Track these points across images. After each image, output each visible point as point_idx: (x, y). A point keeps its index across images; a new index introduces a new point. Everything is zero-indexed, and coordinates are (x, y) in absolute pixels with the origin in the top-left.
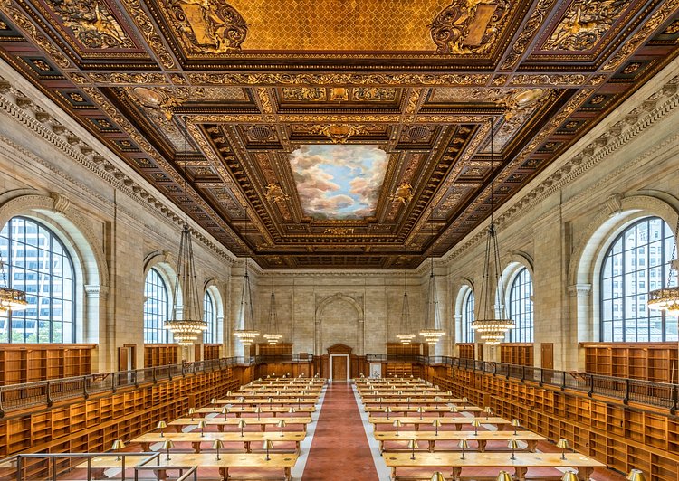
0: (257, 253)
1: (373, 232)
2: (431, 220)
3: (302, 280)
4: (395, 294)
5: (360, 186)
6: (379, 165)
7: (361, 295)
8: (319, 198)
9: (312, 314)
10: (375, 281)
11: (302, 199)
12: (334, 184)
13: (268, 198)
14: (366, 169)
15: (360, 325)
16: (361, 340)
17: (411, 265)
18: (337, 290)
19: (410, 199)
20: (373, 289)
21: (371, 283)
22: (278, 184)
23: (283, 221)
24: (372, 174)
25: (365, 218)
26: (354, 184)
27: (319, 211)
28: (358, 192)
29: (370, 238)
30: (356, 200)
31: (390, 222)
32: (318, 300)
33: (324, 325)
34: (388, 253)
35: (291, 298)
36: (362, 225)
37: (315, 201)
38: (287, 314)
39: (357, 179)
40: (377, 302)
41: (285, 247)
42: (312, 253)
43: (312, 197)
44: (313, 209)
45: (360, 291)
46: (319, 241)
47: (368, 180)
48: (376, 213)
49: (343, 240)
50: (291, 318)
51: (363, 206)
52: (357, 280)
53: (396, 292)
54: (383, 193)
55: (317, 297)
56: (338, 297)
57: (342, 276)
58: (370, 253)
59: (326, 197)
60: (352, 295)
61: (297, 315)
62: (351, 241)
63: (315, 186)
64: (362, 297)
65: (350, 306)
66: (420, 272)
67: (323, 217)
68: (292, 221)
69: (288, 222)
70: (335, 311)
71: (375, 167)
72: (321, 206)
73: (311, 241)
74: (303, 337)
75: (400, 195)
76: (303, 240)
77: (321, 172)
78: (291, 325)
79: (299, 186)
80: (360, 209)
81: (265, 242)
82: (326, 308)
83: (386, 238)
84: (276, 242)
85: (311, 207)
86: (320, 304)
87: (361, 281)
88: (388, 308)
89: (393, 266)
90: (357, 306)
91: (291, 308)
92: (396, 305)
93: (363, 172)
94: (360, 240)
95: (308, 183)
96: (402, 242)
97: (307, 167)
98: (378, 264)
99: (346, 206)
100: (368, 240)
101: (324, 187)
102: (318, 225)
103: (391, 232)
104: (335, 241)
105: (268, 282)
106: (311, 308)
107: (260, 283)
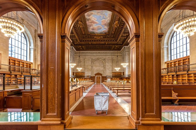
0: (75, 45)
1: (108, 38)
2: (124, 33)
3: (88, 54)
4: (114, 58)
5: (104, 22)
6: (109, 15)
7: (105, 58)
8: (93, 26)
9: (90, 64)
10: (109, 54)
11: (88, 27)
12: (97, 22)
13: (78, 26)
14: (106, 16)
15: (104, 67)
16: (105, 71)
17: (119, 49)
18: (98, 57)
19: (118, 26)
20: (108, 57)
21: (107, 55)
22: (81, 21)
23: (82, 34)
24: (107, 18)
25: (106, 33)
26: (102, 21)
27: (93, 31)
28: (104, 24)
29: (107, 40)
30: (103, 27)
31: (113, 34)
32: (92, 60)
33: (94, 67)
34: (112, 45)
35: (84, 59)
36: (105, 35)
37: (91, 27)
38: (83, 64)
39: (103, 20)
40: (109, 61)
41: (83, 43)
42: (90, 45)
43: (90, 26)
44: (91, 30)
45: (104, 57)
46: (93, 41)
47: (106, 20)
48: (109, 31)
49: (99, 40)
50: (84, 65)
52: (104, 54)
53: (115, 58)
54: (110, 24)
55: (92, 59)
56: (98, 59)
57: (99, 53)
58: (107, 45)
59: (95, 26)
60: (102, 58)
61: (86, 64)
62: (102, 41)
63: (91, 22)
64: (105, 59)
65: (102, 62)
66: (121, 51)
67: (93, 33)
68: (85, 34)
69: (84, 34)
70: (97, 63)
71: (108, 16)
72: (93, 29)
73: (90, 41)
74: (88, 71)
75: (115, 25)
76: (88, 41)
77: (93, 17)
78: (84, 67)
79: (87, 22)
80: (104, 30)
81: (77, 41)
82: (95, 62)
83: (112, 40)
84: (81, 41)
85: (90, 30)
86: (93, 61)
87: (105, 54)
88: (112, 62)
89: (114, 50)
90: (104, 62)
91: (84, 62)
92: (115, 61)
93: (105, 17)
94: (104, 41)
95: (90, 21)
96: (116, 41)
97: (89, 16)
98: (109, 49)
99: (100, 29)
100: (106, 40)
101: (94, 23)
102: (93, 36)
103: (113, 38)
104: (97, 41)
105: (78, 55)
106: (90, 62)
107: (76, 55)
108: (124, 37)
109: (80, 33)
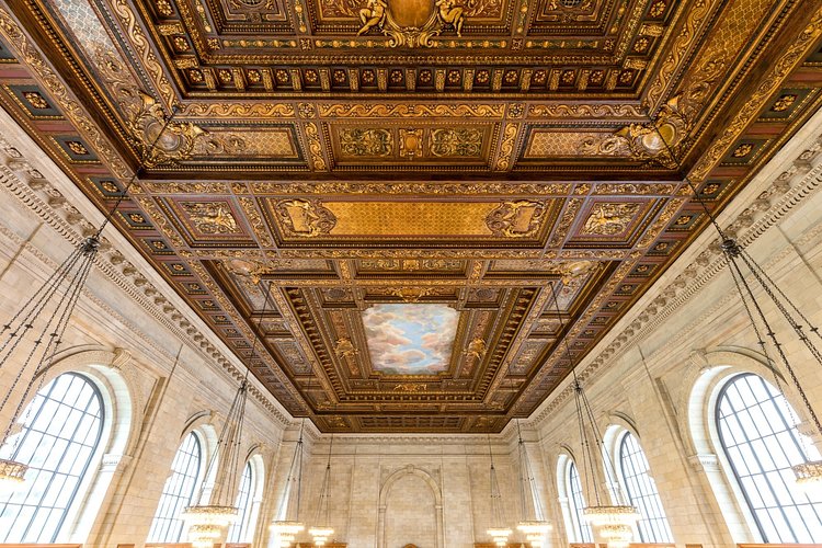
0: (316, 412)
1: (447, 388)
2: (509, 376)
3: (365, 447)
4: (479, 466)
5: (431, 341)
6: (450, 321)
7: (437, 468)
8: (389, 352)
9: (375, 496)
10: (454, 449)
11: (372, 353)
12: (406, 339)
13: (337, 352)
14: (437, 325)
15: (437, 511)
16: (439, 537)
17: (495, 428)
18: (407, 461)
19: (484, 353)
20: (452, 459)
21: (448, 451)
22: (349, 339)
23: (351, 376)
24: (443, 329)
25: (438, 373)
26: (425, 339)
27: (390, 366)
28: (431, 346)
29: (445, 395)
30: (427, 353)
31: (466, 377)
32: (385, 475)
33: (391, 512)
34: (466, 413)
35: (350, 472)
36: (437, 380)
37: (385, 355)
38: (344, 495)
39: (430, 334)
40: (458, 479)
41: (349, 406)
42: (379, 413)
43: (382, 351)
44: (383, 363)
45: (436, 461)
46: (388, 398)
47: (440, 335)
48: (451, 367)
49: (415, 398)
50: (347, 502)
51: (436, 361)
52: (432, 447)
53: (482, 464)
54: (456, 347)
55: (383, 471)
56: (409, 470)
57: (414, 442)
58: (446, 413)
59: (396, 351)
60: (426, 467)
61: (357, 497)
62: (424, 398)
63: (387, 341)
64: (438, 471)
65: (425, 483)
66: (506, 436)
67: (394, 372)
68: (360, 376)
69: (356, 377)
70: (404, 492)
71: (446, 323)
72: (391, 361)
73: (379, 399)
74: (362, 532)
75: (473, 349)
76: (370, 398)
77: (393, 327)
78: (347, 512)
79: (370, 341)
80: (433, 363)
81: (327, 400)
82: (393, 488)
83: (463, 395)
84: (341, 400)
85: (381, 362)
86: (386, 480)
87: (437, 449)
88: (472, 487)
89: (474, 429)
90: (434, 484)
91: (349, 486)
92: (482, 483)
93: (434, 327)
94: (433, 398)
95: (379, 338)
96: (481, 399)
97: (379, 323)
98: (454, 426)
99: (417, 360)
100: (442, 398)
101: (395, 342)
102: (389, 381)
103: (468, 389)
104: (406, 398)
105: (325, 449)
106: (375, 487)
107: (316, 451)
108: (513, 388)
109: (341, 373)
